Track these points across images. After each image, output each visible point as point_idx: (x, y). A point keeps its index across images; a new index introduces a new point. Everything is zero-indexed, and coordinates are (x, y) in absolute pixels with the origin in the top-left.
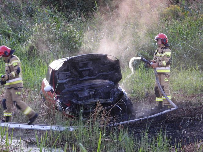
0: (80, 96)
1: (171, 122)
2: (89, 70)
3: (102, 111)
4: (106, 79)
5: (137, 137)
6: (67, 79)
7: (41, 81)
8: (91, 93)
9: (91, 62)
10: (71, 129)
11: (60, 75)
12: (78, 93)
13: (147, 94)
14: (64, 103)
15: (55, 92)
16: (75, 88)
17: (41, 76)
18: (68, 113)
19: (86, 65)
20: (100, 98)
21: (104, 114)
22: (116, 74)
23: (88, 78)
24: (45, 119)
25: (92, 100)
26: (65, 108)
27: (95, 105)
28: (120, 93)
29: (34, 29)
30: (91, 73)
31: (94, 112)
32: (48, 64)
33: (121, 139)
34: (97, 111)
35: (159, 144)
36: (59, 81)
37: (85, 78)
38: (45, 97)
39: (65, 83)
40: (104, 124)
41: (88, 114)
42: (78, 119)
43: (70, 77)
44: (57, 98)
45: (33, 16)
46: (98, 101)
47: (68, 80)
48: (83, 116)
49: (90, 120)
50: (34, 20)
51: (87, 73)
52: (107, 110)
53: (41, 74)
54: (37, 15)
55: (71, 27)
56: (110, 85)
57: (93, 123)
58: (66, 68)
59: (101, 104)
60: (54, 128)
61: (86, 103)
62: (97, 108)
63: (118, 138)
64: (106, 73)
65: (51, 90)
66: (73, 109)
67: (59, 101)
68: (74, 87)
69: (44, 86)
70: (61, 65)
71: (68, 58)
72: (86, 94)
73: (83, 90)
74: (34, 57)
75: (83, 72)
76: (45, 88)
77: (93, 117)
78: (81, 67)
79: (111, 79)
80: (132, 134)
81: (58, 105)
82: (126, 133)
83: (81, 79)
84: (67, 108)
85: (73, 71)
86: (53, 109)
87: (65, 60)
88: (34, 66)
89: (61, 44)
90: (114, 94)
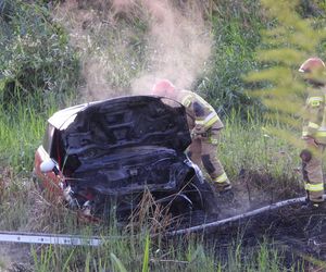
0: (110, 179)
1: (287, 224)
2: (127, 127)
3: (154, 207)
4: (159, 145)
5: (222, 254)
6: (83, 145)
7: (34, 152)
8: (132, 173)
9: (131, 113)
10: (95, 242)
11: (71, 139)
12: (107, 173)
13: (243, 171)
14: (80, 193)
15: (61, 173)
16: (101, 163)
17: (33, 142)
18: (88, 212)
19: (120, 118)
20: (150, 182)
21: (158, 213)
22: (180, 133)
23: (125, 142)
24: (44, 225)
25: (135, 187)
26: (82, 203)
27: (139, 196)
28: (188, 170)
29: (15, 48)
30: (130, 134)
31: (138, 210)
32: (46, 118)
33: (190, 258)
34: (145, 207)
35: (262, 265)
36: (69, 151)
37: (119, 144)
38: (42, 183)
39: (81, 155)
40: (157, 231)
41: (128, 213)
42: (108, 223)
43: (89, 142)
44: (66, 184)
45: (11, 20)
46: (146, 187)
47: (86, 147)
48: (117, 217)
49: (131, 225)
50: (13, 28)
51: (123, 133)
52: (164, 204)
53: (32, 137)
54: (18, 18)
55: (89, 41)
56: (169, 155)
57: (137, 230)
58: (81, 125)
59: (152, 193)
60: (61, 241)
61: (123, 193)
62: (144, 200)
63: (184, 256)
64: (160, 133)
65: (55, 169)
66: (97, 205)
67: (69, 189)
68: (98, 163)
69: (40, 162)
70: (72, 120)
71: (86, 105)
72: (122, 174)
73: (116, 167)
74: (16, 103)
75: (115, 133)
76: (41, 166)
77: (138, 219)
78: (110, 123)
79: (170, 145)
80: (212, 250)
81: (68, 198)
82: (200, 247)
83: (111, 146)
84: (86, 204)
85: (96, 130)
86: (60, 205)
87: (79, 110)
88: (18, 121)
89: (70, 76)
90: (177, 173)
